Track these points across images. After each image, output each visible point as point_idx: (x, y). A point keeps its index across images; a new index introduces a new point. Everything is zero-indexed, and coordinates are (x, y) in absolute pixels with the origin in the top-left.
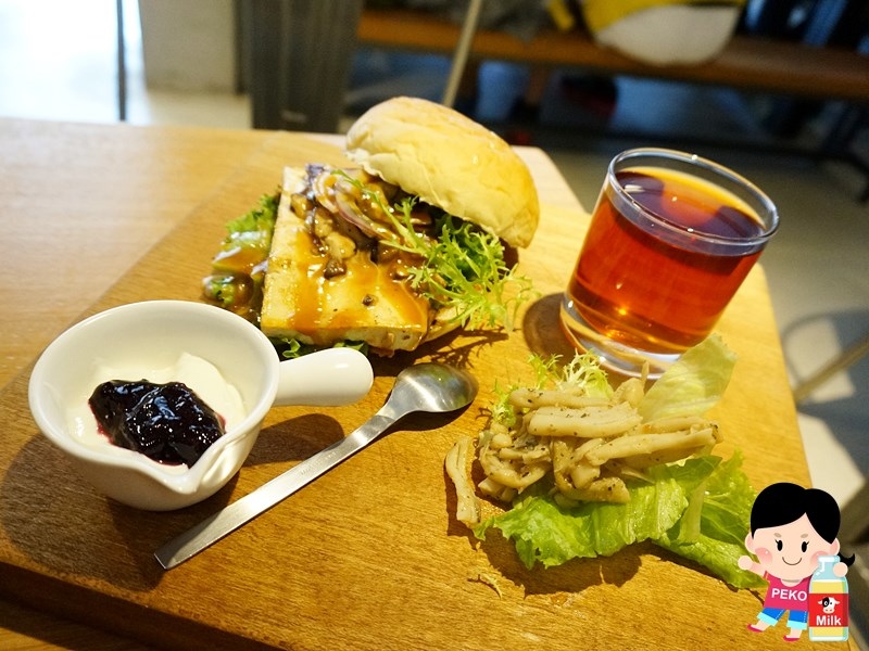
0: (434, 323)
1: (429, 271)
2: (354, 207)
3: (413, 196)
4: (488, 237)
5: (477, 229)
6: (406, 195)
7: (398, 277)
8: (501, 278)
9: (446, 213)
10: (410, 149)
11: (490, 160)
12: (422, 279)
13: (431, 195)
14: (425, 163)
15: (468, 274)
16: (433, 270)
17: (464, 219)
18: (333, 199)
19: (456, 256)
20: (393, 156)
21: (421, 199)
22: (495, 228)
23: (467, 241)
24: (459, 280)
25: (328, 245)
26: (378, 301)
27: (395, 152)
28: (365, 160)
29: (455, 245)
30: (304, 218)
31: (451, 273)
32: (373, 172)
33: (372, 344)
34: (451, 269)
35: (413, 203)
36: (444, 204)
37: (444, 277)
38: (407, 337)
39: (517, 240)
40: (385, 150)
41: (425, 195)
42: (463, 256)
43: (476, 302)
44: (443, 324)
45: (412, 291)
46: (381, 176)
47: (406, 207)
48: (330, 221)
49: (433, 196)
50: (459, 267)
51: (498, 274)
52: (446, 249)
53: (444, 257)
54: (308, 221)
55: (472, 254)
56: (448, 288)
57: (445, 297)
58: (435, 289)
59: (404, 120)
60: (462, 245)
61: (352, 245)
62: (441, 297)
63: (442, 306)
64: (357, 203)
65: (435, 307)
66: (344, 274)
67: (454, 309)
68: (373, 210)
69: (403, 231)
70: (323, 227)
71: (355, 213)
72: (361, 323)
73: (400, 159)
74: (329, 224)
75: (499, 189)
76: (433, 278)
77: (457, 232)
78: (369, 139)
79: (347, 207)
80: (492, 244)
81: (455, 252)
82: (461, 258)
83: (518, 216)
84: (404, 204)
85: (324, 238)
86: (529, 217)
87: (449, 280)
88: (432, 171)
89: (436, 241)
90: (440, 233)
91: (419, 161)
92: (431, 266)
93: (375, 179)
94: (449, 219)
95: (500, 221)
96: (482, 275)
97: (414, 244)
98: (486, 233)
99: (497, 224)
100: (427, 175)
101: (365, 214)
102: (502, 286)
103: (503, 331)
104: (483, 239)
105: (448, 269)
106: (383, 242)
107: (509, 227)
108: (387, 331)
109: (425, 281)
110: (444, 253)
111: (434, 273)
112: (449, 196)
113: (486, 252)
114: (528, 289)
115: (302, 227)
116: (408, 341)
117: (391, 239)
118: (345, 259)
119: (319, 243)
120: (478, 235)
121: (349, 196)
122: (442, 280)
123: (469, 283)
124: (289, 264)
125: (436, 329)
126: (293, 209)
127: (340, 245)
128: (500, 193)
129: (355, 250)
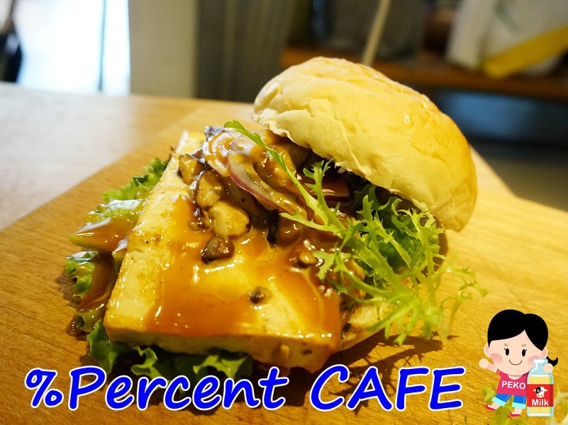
0: (347, 328)
1: (343, 256)
2: (252, 171)
3: (326, 160)
4: (421, 215)
5: (407, 204)
6: (319, 159)
7: (302, 265)
8: (436, 268)
9: (368, 182)
10: (325, 104)
11: (425, 121)
12: (333, 267)
13: (350, 160)
14: (343, 120)
15: (395, 262)
16: (348, 255)
17: (392, 190)
18: (225, 161)
19: (379, 238)
20: (305, 111)
21: (337, 164)
22: (429, 204)
23: (394, 220)
24: (382, 270)
25: (213, 218)
26: (271, 296)
27: (307, 107)
28: (271, 119)
29: (379, 224)
30: (189, 183)
31: (373, 261)
32: (279, 132)
33: (260, 359)
34: (373, 256)
35: (327, 167)
36: (366, 171)
37: (362, 264)
38: (307, 352)
39: (454, 221)
40: (295, 107)
41: (342, 159)
42: (389, 238)
43: (405, 302)
44: (359, 331)
45: (318, 282)
46: (289, 136)
47: (318, 173)
48: (219, 188)
49: (352, 160)
50: (383, 253)
51: (434, 264)
52: (367, 229)
53: (364, 239)
54: (193, 187)
55: (400, 236)
56: (368, 280)
57: (362, 293)
58: (348, 282)
59: (320, 76)
60: (388, 225)
61: (245, 219)
62: (357, 291)
63: (358, 305)
64: (256, 167)
65: (348, 305)
66: (228, 257)
67: (375, 309)
68: (275, 176)
69: (312, 202)
70: (209, 194)
71: (251, 178)
72: (247, 327)
73: (313, 116)
74: (216, 192)
75: (436, 156)
76: (348, 265)
77: (382, 208)
78: (278, 97)
79: (241, 170)
80: (428, 225)
81: (378, 233)
82: (386, 241)
83: (456, 192)
84: (315, 169)
85: (208, 208)
86: (468, 194)
87: (369, 269)
88: (352, 129)
89: (353, 219)
90: (360, 207)
91: (336, 118)
92: (345, 250)
93: (282, 141)
94: (372, 190)
95: (436, 196)
96: (412, 264)
97: (325, 220)
98: (419, 211)
99: (433, 201)
100: (346, 135)
101: (266, 180)
102: (438, 280)
103: (436, 338)
104: (415, 218)
105: (369, 254)
106: (284, 215)
107: (447, 204)
108: (279, 342)
109: (336, 270)
110: (364, 233)
111: (350, 259)
112: (373, 161)
113: (419, 234)
114: (471, 285)
115: (185, 195)
116: (309, 357)
117: (294, 212)
118: (233, 238)
119: (201, 215)
120: (408, 212)
121: (246, 159)
122: (360, 269)
123: (396, 276)
124: (158, 240)
125: (350, 337)
126: (180, 174)
127: (229, 218)
128: (436, 161)
129: (248, 226)
